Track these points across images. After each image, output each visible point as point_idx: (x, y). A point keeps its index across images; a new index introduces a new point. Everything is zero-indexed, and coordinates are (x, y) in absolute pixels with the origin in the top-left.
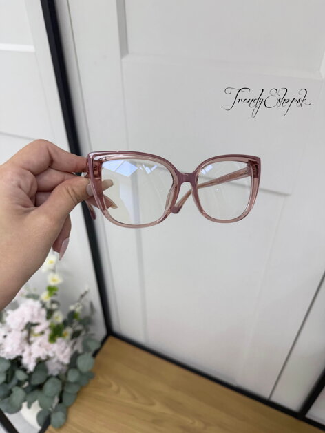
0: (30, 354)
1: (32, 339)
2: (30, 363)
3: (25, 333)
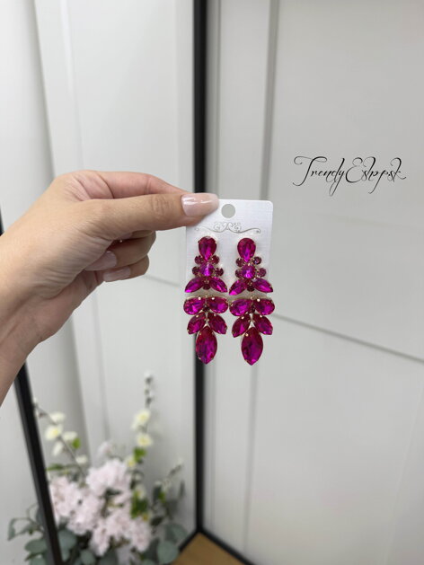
0: (104, 531)
2: (100, 544)
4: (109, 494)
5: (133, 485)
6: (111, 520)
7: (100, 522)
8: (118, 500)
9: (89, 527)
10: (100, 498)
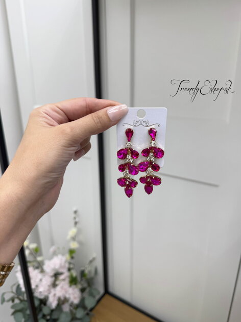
0: (55, 295)
1: (57, 283)
2: (52, 302)
3: (53, 279)
5: (69, 270)
6: (58, 288)
7: (52, 290)
9: (46, 294)
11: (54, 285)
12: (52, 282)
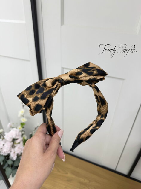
0: (14, 152)
4: (14, 140)
5: (22, 135)
6: (16, 149)
7: (12, 150)
8: (17, 141)
9: (9, 153)
10: (11, 142)
11: (13, 147)
12: (12, 145)
